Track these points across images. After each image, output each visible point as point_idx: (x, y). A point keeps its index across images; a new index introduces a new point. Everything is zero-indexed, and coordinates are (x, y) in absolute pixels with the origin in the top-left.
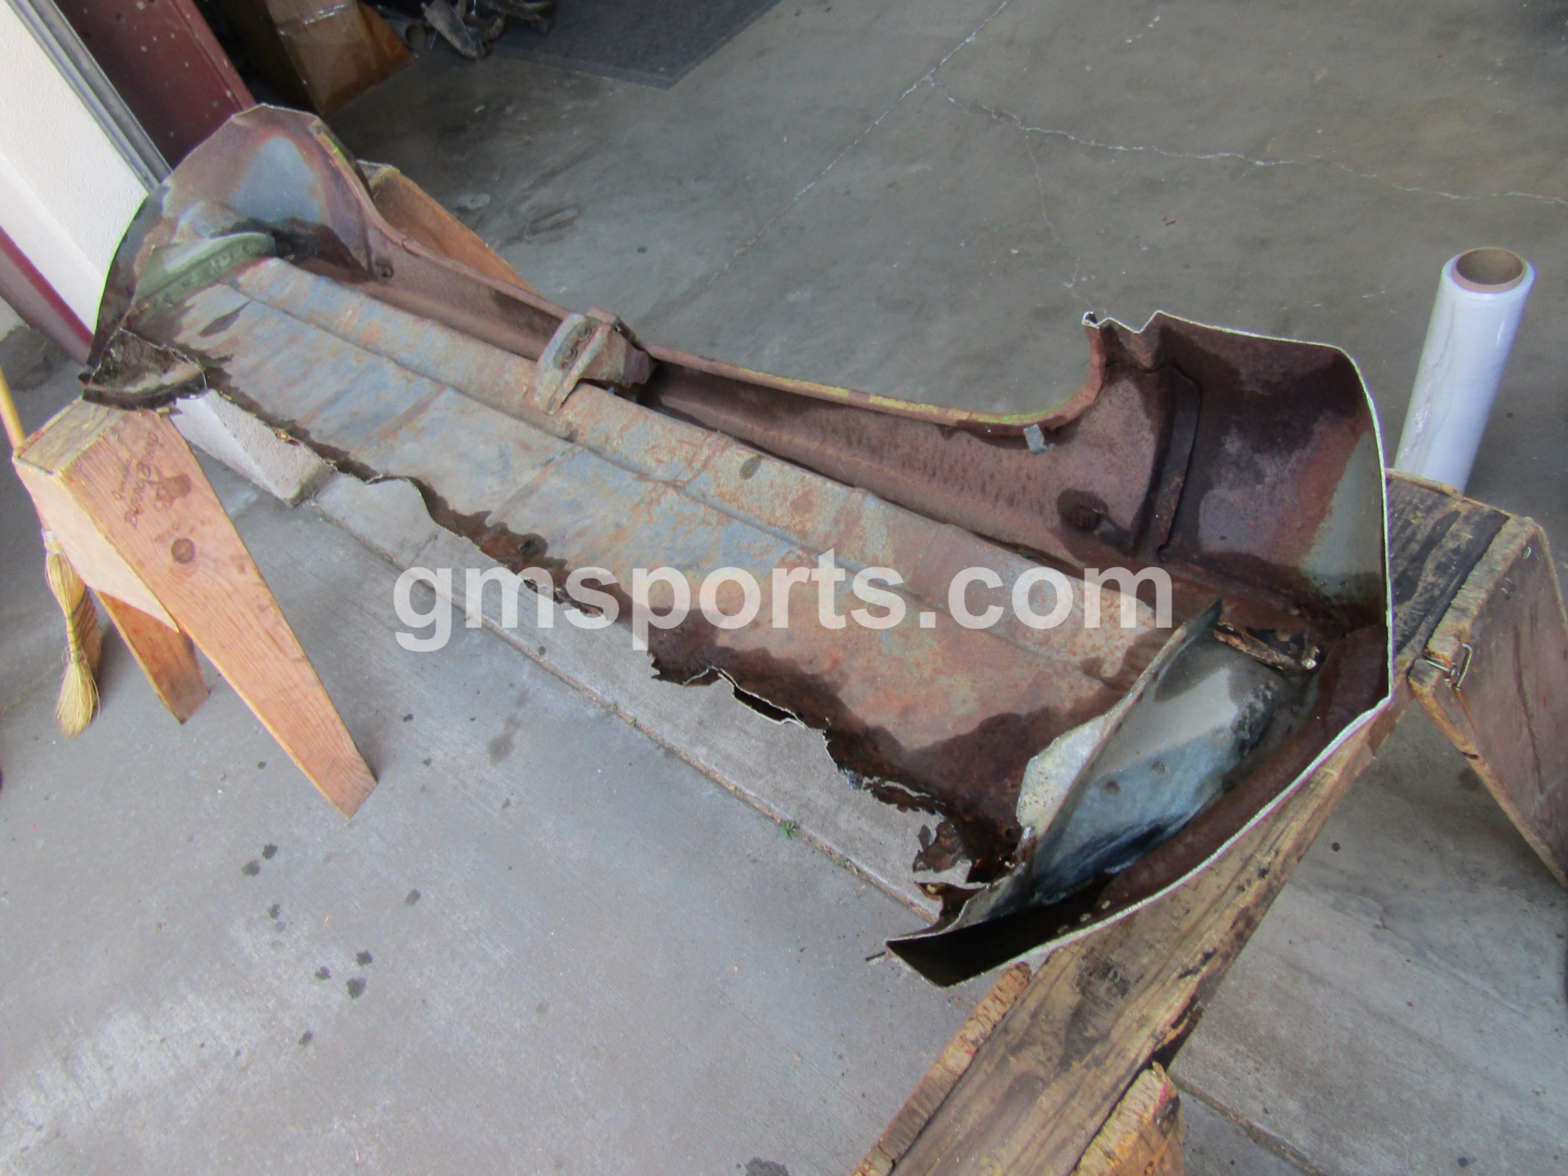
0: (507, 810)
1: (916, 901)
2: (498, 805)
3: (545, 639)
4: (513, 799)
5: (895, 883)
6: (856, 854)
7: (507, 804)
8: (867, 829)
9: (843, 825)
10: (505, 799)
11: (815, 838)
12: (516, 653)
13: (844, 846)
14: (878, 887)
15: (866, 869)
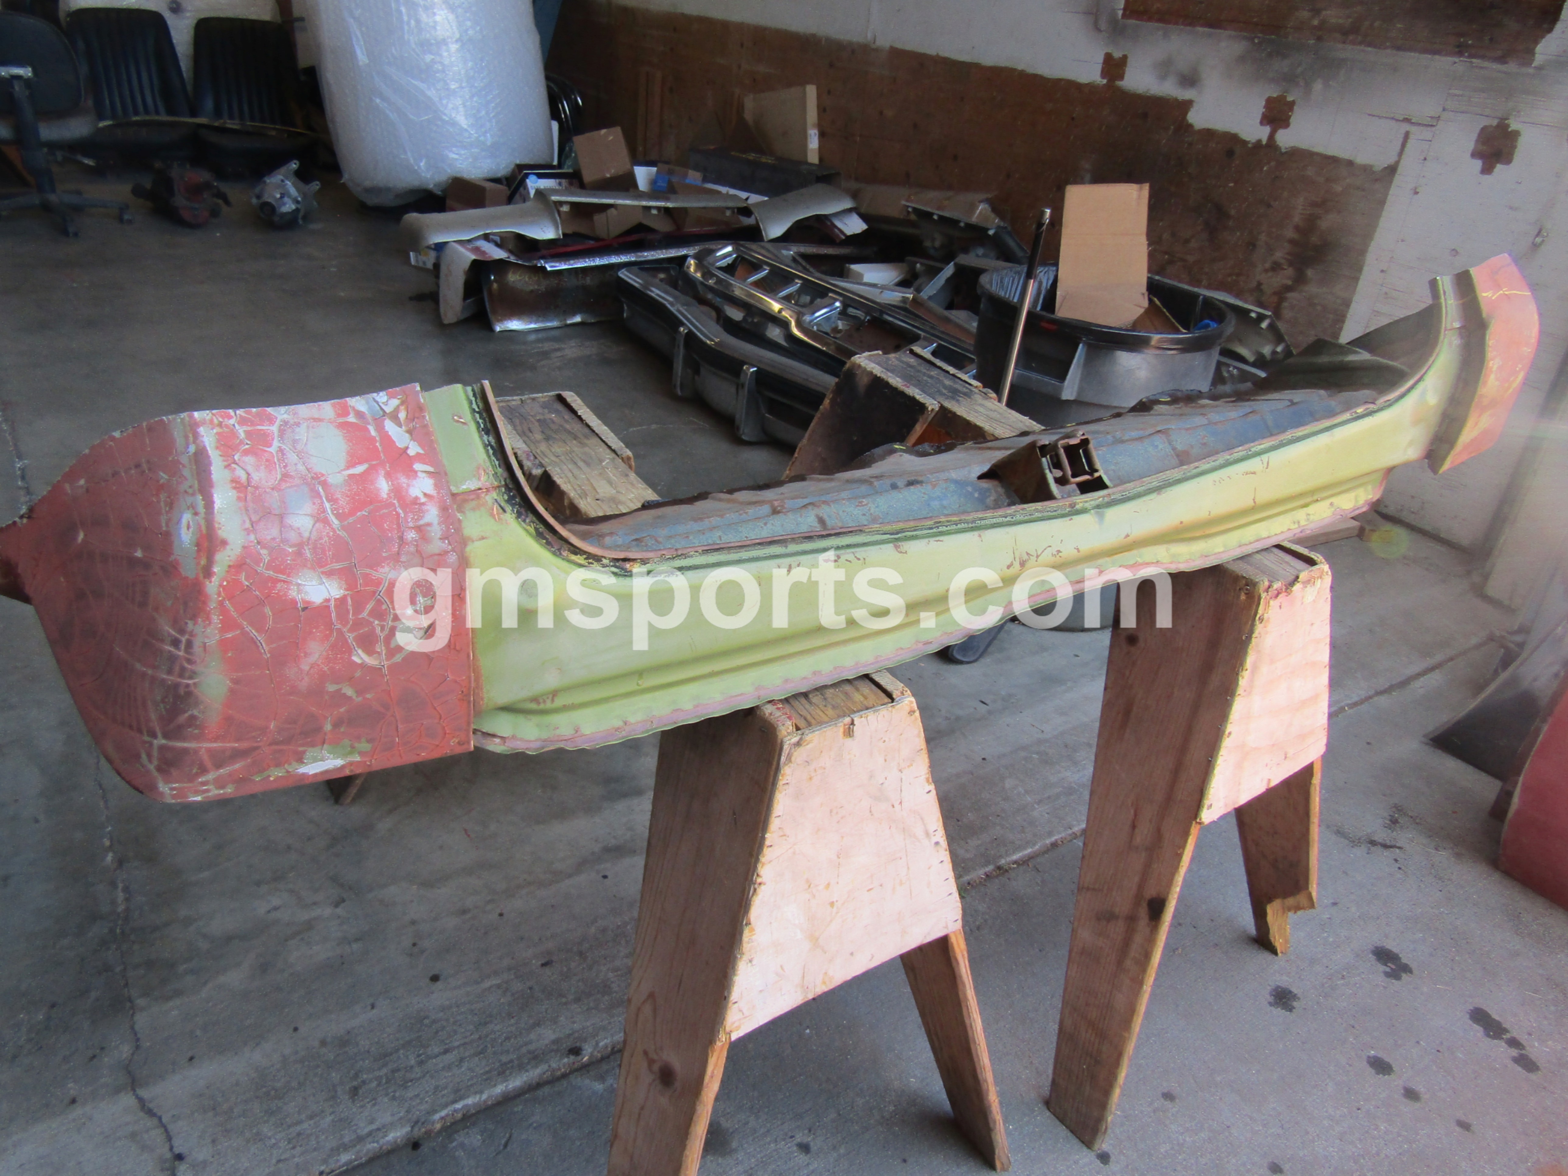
0: (814, 1148)
1: (1053, 839)
2: (802, 1158)
3: (556, 1042)
4: (799, 1138)
5: (1034, 845)
6: (1001, 857)
7: (805, 1148)
8: (979, 842)
9: (968, 856)
10: (795, 1148)
11: (972, 879)
12: (546, 1090)
13: (987, 863)
14: (1031, 858)
15: (1015, 857)
